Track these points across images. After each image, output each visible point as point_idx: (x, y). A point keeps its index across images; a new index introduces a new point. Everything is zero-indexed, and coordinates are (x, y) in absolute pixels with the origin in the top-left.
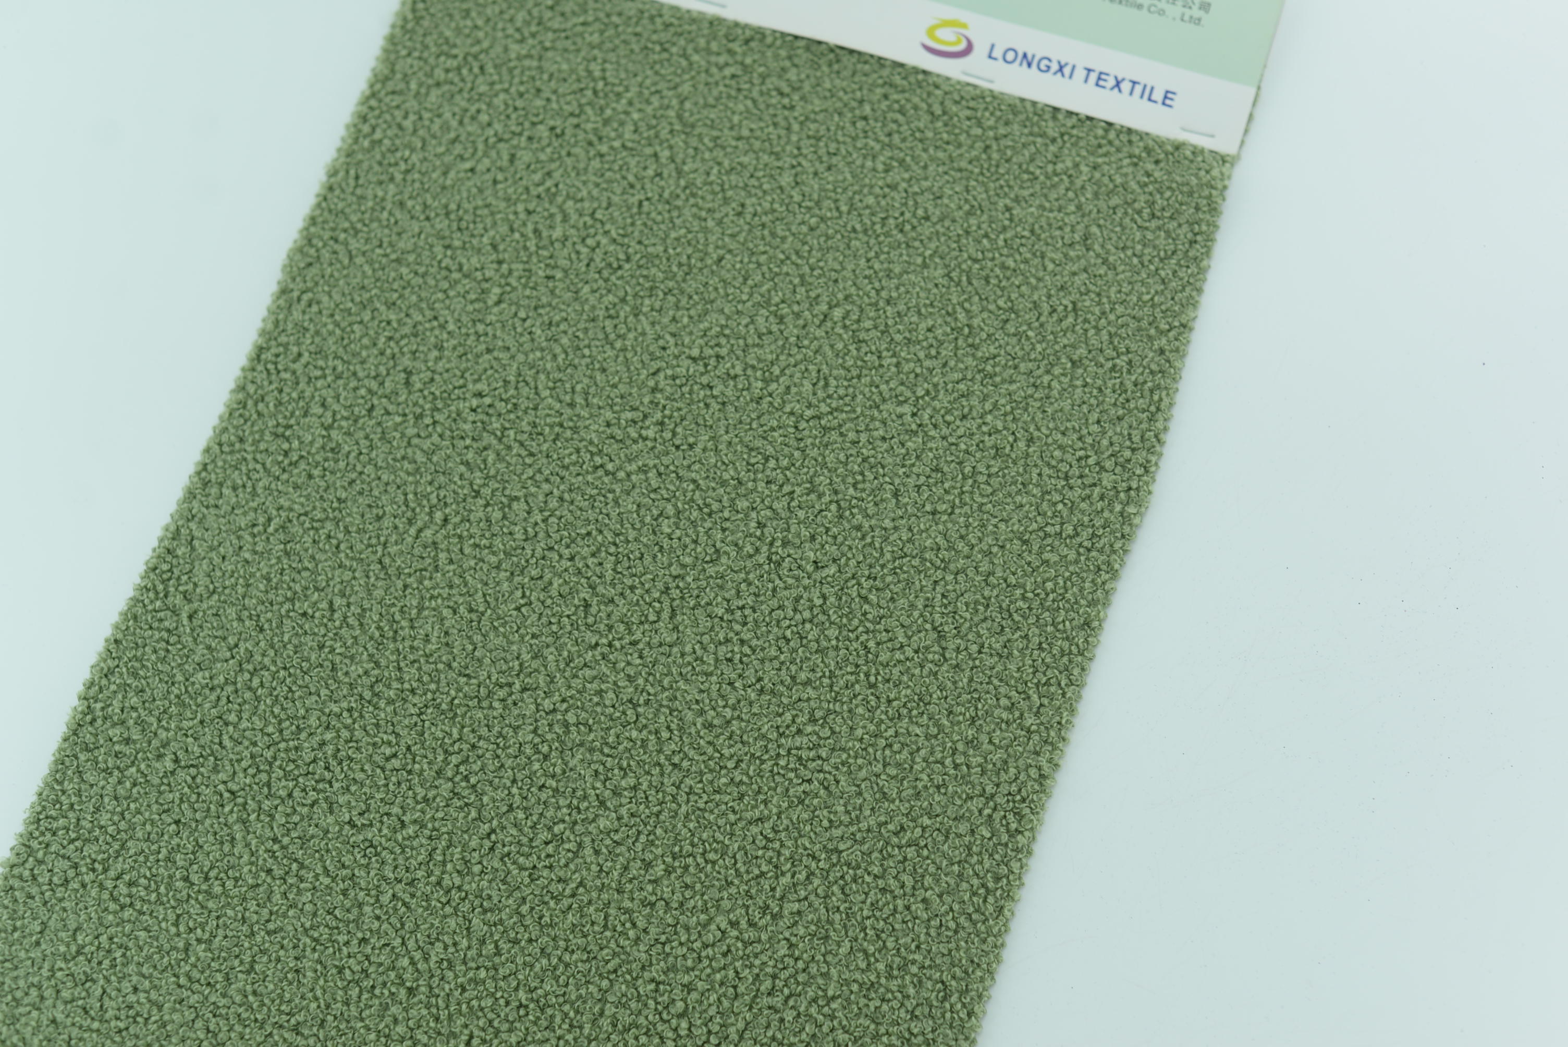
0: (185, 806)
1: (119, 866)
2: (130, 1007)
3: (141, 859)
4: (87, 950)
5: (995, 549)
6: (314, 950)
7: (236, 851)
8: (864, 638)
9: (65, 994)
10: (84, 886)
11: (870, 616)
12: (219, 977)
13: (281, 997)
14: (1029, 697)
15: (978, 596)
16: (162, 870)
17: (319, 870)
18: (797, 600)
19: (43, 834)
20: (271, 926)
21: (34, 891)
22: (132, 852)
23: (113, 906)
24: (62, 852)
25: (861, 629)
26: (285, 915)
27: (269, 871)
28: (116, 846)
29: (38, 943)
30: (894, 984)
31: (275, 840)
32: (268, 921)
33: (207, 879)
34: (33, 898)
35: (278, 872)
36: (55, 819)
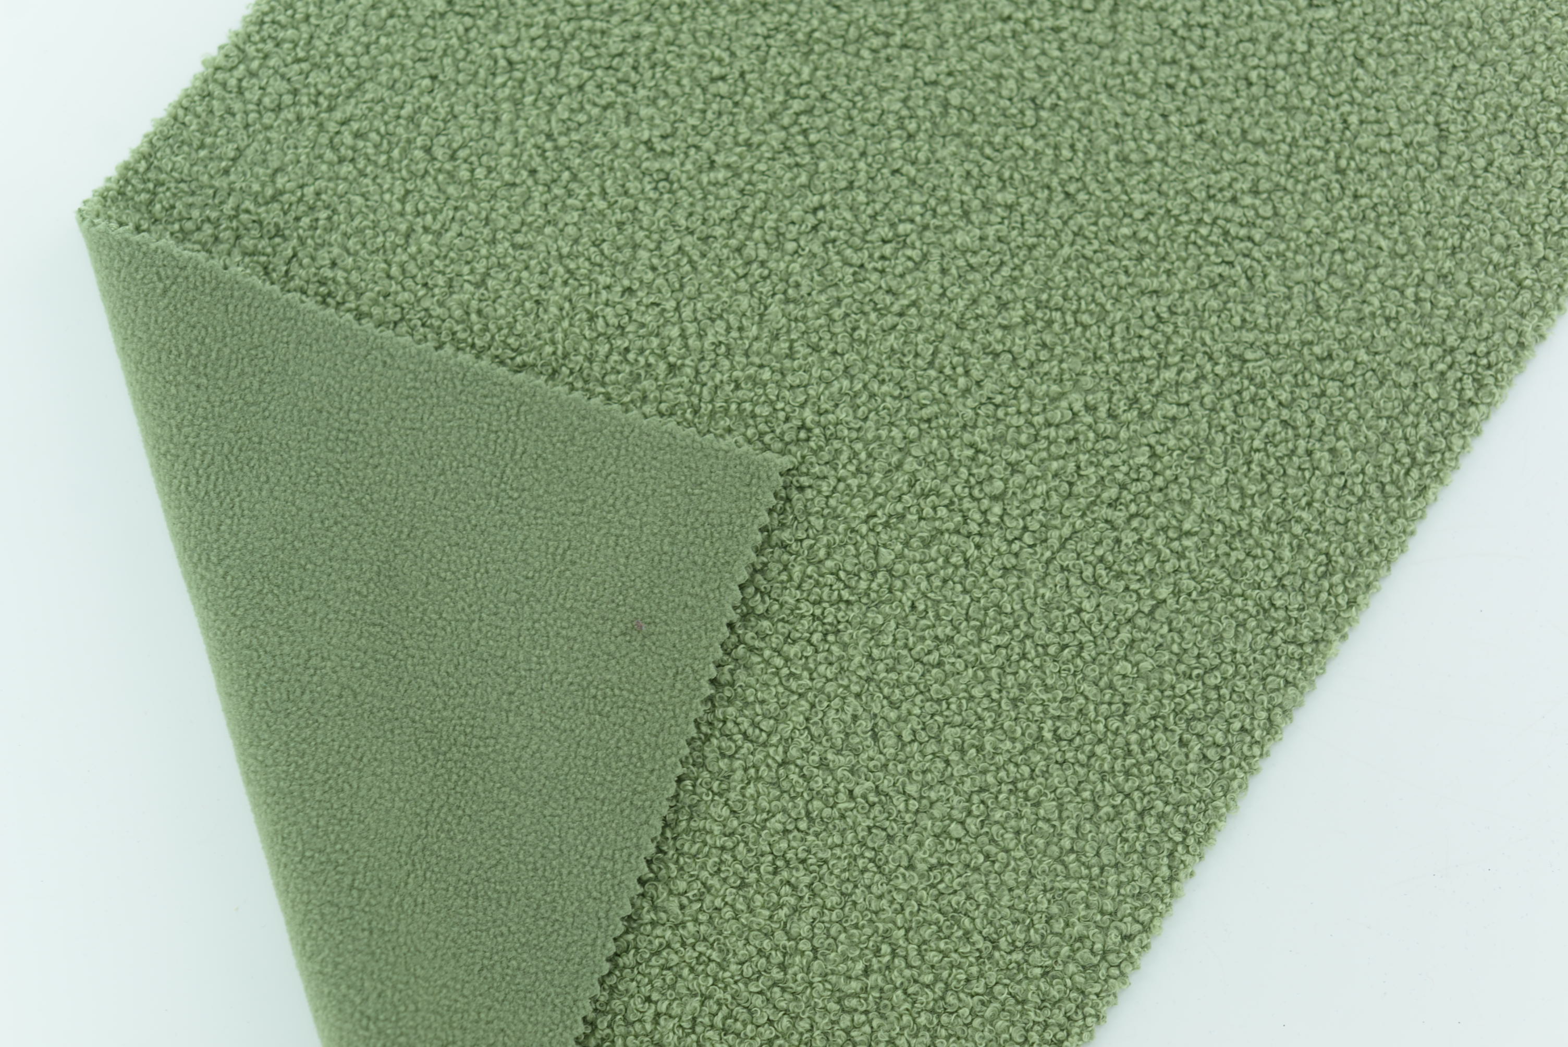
0: (448, 61)
1: (349, 109)
2: (322, 283)
3: (378, 108)
4: (285, 198)
5: (1540, 49)
6: (565, 283)
7: (498, 136)
8: (1346, 108)
9: (248, 243)
10: (300, 119)
11: (1361, 85)
12: (441, 280)
13: (511, 327)
14: (1530, 244)
15: (1503, 100)
16: (400, 130)
17: (595, 189)
18: (1276, 37)
19: (263, 40)
20: (519, 239)
21: (237, 106)
22: (369, 96)
23: (329, 155)
24: (283, 70)
25: (1346, 97)
26: (540, 231)
27: (533, 172)
28: (351, 83)
29: (226, 172)
30: (1267, 540)
31: (549, 136)
32: (517, 231)
33: (453, 158)
34: (233, 115)
35: (543, 176)
36: (283, 27)
